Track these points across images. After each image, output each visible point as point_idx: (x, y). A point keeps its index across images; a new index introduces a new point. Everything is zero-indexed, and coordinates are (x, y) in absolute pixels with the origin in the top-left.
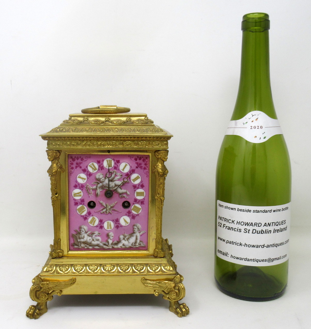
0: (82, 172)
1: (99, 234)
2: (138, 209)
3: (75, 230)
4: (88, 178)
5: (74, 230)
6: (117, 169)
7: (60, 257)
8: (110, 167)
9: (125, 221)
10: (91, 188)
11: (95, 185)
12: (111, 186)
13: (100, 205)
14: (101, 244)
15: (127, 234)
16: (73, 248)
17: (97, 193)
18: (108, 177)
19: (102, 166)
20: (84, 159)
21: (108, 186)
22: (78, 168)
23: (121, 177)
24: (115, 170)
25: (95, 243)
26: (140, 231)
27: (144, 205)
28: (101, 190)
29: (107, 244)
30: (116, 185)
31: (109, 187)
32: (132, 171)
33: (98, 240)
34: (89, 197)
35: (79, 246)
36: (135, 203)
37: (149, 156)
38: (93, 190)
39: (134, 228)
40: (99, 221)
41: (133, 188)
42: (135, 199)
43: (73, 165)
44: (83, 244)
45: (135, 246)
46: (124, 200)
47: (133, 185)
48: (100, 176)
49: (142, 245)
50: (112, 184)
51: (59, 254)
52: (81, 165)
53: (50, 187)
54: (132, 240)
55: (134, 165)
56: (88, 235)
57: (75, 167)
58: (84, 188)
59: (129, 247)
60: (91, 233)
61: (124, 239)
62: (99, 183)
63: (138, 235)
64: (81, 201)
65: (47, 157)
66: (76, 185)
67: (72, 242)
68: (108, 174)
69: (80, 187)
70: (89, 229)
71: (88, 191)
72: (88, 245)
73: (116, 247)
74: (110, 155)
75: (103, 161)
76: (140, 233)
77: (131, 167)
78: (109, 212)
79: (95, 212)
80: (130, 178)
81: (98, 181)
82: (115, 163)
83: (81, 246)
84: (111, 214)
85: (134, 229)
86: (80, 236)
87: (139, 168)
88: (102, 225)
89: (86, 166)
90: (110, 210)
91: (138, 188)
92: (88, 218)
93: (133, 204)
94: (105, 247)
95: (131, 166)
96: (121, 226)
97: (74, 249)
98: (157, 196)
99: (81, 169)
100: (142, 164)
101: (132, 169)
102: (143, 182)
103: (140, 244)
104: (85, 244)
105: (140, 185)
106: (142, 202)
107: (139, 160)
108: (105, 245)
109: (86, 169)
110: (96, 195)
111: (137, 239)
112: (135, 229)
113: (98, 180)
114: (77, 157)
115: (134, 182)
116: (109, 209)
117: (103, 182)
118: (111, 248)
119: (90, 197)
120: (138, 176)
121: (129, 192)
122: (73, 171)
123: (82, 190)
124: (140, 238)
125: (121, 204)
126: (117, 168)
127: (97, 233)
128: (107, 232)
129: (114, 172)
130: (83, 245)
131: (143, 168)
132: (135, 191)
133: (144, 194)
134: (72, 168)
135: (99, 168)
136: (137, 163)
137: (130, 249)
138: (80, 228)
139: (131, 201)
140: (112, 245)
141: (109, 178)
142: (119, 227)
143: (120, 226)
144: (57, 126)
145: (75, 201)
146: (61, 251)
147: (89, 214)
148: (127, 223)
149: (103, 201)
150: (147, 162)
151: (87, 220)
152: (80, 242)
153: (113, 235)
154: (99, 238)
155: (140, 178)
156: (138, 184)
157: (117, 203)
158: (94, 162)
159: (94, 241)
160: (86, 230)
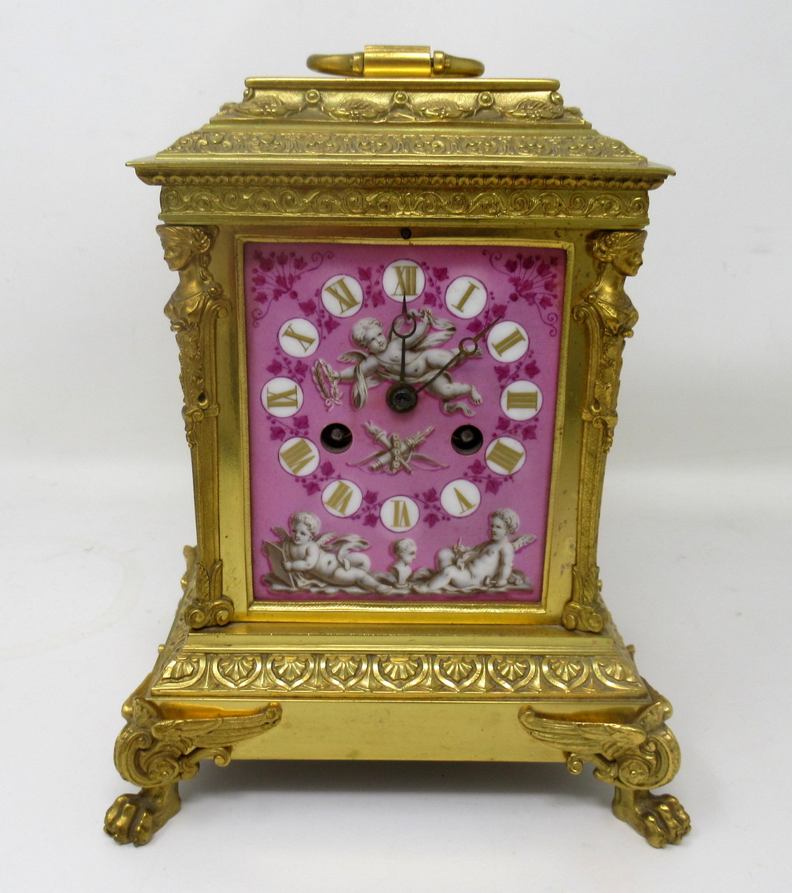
0: (301, 312)
1: (364, 543)
2: (512, 456)
3: (277, 529)
4: (325, 338)
5: (271, 530)
6: (438, 302)
7: (222, 624)
8: (409, 294)
9: (461, 498)
10: (336, 374)
11: (349, 364)
12: (410, 369)
13: (368, 441)
14: (371, 581)
15: (465, 546)
16: (269, 593)
17: (356, 394)
19: (375, 289)
20: (306, 264)
21: (398, 368)
22: (285, 298)
23: (452, 335)
24: (429, 309)
25: (350, 574)
26: (514, 537)
27: (533, 441)
28: (373, 384)
29: (392, 579)
30: (430, 366)
31: (403, 373)
32: (496, 313)
33: (359, 565)
34: (327, 408)
35: (289, 586)
36: (499, 432)
37: (564, 252)
38: (342, 381)
39: (492, 526)
40: (363, 499)
41: (497, 375)
42: (500, 419)
43: (266, 286)
44: (303, 579)
45: (493, 589)
46: (459, 421)
47: (497, 365)
48: (368, 328)
49: (520, 584)
50: (415, 362)
51: (215, 615)
52: (297, 287)
53: (179, 372)
54: (486, 566)
55: (504, 289)
56: (322, 548)
57: (272, 292)
58: (307, 374)
59: (473, 590)
61: (454, 563)
62: (364, 358)
63: (508, 548)
64: (295, 425)
65: (163, 252)
66: (275, 361)
67: (264, 569)
69: (293, 370)
70: (326, 528)
71: (325, 386)
72: (322, 581)
73: (423, 589)
74: (411, 246)
75: (382, 269)
76: (513, 541)
77: (490, 295)
78: (401, 463)
79: (347, 464)
80: (485, 340)
81: (362, 348)
82: (431, 280)
83: (296, 584)
84: (409, 473)
85: (495, 529)
86: (294, 550)
87: (522, 300)
88: (376, 514)
89: (315, 292)
90: (406, 459)
91: (515, 378)
92: (322, 488)
93: (495, 436)
94: (383, 588)
95: (492, 293)
96: (444, 518)
97: (270, 597)
98: (591, 411)
99: (294, 303)
100: (534, 286)
101: (495, 305)
102: (535, 356)
103: (512, 580)
104: (310, 579)
105: (523, 367)
106: (527, 431)
107: (523, 270)
108: (384, 581)
109: (316, 300)
110: (355, 403)
111: (501, 563)
112: (498, 527)
113: (362, 346)
114: (278, 253)
115: (500, 353)
116: (402, 454)
117: (382, 352)
118: (406, 592)
119: (330, 410)
120: (517, 332)
121: (479, 392)
122: (263, 307)
123: (300, 382)
124: (515, 561)
125: (449, 437)
126: (435, 300)
127: (354, 539)
128: (392, 538)
129: (423, 313)
130: (303, 583)
131: (538, 301)
132: (503, 388)
133: (536, 402)
134: (262, 298)
135: (366, 297)
136: (515, 282)
137: (477, 597)
138: (293, 521)
139: (486, 428)
140: (411, 584)
141: (404, 338)
142: (438, 520)
143: (440, 516)
144: (197, 126)
145: (274, 422)
146: (226, 602)
147: (327, 470)
148: (468, 505)
149: (380, 423)
150: (554, 276)
151: (318, 494)
152: (293, 570)
153: (414, 548)
154: (364, 558)
155: (525, 340)
156: (517, 364)
157: (432, 433)
158: (347, 275)
159: (346, 570)
160: (313, 531)
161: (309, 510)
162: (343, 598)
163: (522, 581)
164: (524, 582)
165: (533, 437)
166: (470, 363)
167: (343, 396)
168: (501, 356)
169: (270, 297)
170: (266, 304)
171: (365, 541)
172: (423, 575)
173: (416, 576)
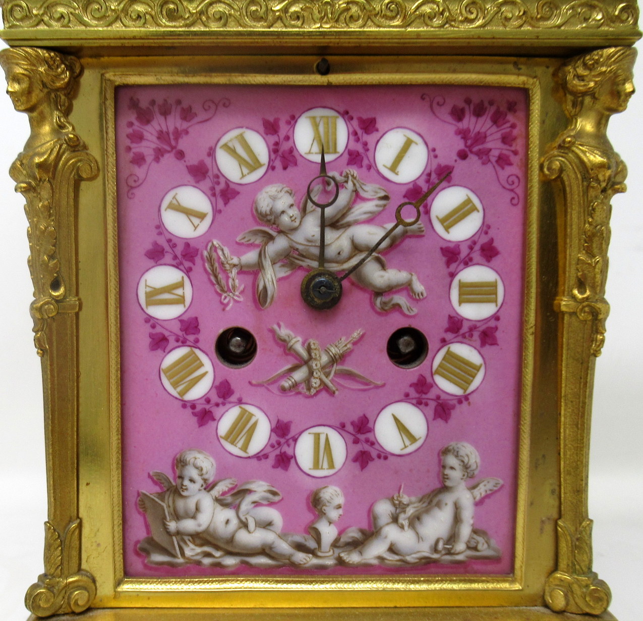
0: (189, 178)
1: (274, 494)
2: (467, 370)
3: (158, 474)
4: (220, 211)
5: (150, 476)
6: (365, 162)
7: (78, 610)
8: (328, 153)
9: (402, 428)
10: (235, 260)
11: (251, 246)
12: (331, 252)
13: (278, 350)
14: (284, 547)
15: (409, 496)
17: (261, 287)
18: (317, 205)
19: (285, 146)
20: (196, 115)
21: (316, 251)
22: (169, 159)
23: (385, 206)
24: (354, 171)
25: (254, 538)
26: (473, 482)
27: (494, 348)
28: (283, 273)
29: (312, 544)
30: (356, 248)
31: (322, 258)
32: (439, 176)
33: (267, 525)
34: (224, 306)
35: (174, 556)
36: (449, 336)
37: (526, 91)
38: (243, 270)
39: (444, 467)
40: (272, 430)
41: (444, 259)
42: (450, 317)
43: (144, 143)
44: (192, 546)
45: (448, 558)
46: (396, 322)
47: (445, 245)
48: (276, 198)
49: (484, 550)
50: (339, 242)
51: (69, 598)
52: (183, 144)
53: (27, 253)
54: (437, 525)
55: (450, 145)
56: (217, 500)
57: (151, 152)
58: (198, 260)
59: (421, 559)
60: (232, 489)
61: (395, 519)
62: (271, 238)
63: (466, 498)
64: (181, 330)
66: (156, 244)
67: (138, 533)
68: (317, 188)
69: (180, 256)
70: (223, 472)
71: (220, 276)
72: (217, 548)
73: (354, 558)
74: (330, 87)
75: (293, 120)
76: (473, 488)
77: (432, 152)
79: (250, 383)
80: (427, 212)
81: (269, 225)
82: (355, 133)
83: (183, 554)
84: (332, 394)
85: (447, 471)
86: (180, 504)
87: (473, 158)
88: (289, 452)
89: (208, 150)
90: (327, 375)
91: (468, 262)
92: (217, 417)
93: (444, 342)
94: (300, 557)
95: (434, 150)
96: (379, 457)
97: (147, 572)
99: (181, 166)
100: (489, 139)
101: (439, 165)
102: (492, 233)
103: (473, 544)
104: (201, 545)
105: (477, 247)
106: (485, 335)
107: (473, 119)
108: (300, 547)
109: (208, 161)
110: (260, 298)
111: (457, 519)
112: (452, 468)
113: (269, 222)
114: (160, 101)
115: (447, 229)
116: (323, 368)
117: (295, 229)
118: (330, 562)
119: (228, 308)
120: (468, 201)
121: (422, 282)
122: (140, 172)
123: (188, 271)
124: (476, 516)
125: (384, 344)
126: (362, 160)
127: (260, 488)
128: (311, 485)
129: (347, 176)
130: (192, 551)
131: (493, 159)
132: (453, 275)
133: (496, 294)
134: (139, 160)
135: (273, 156)
136: (464, 134)
137: (427, 568)
138: (179, 463)
139: (432, 331)
140: (337, 551)
141: (323, 207)
142: (373, 460)
143: (374, 454)
145: (153, 327)
146: (85, 578)
147: (224, 391)
148: (413, 439)
149: (292, 326)
150: (513, 126)
151: (212, 424)
152: (178, 533)
153: (340, 500)
154: (273, 514)
155: (478, 211)
156: (469, 243)
157: (362, 337)
158: (247, 128)
159: (249, 532)
160: (206, 477)
161: (200, 447)
162: (247, 571)
163: (486, 546)
164: (489, 546)
165: (494, 343)
166: (409, 243)
167: (244, 289)
168: (448, 233)
169: (149, 159)
170: (144, 167)
171: (274, 489)
172: (353, 537)
173: (344, 539)
